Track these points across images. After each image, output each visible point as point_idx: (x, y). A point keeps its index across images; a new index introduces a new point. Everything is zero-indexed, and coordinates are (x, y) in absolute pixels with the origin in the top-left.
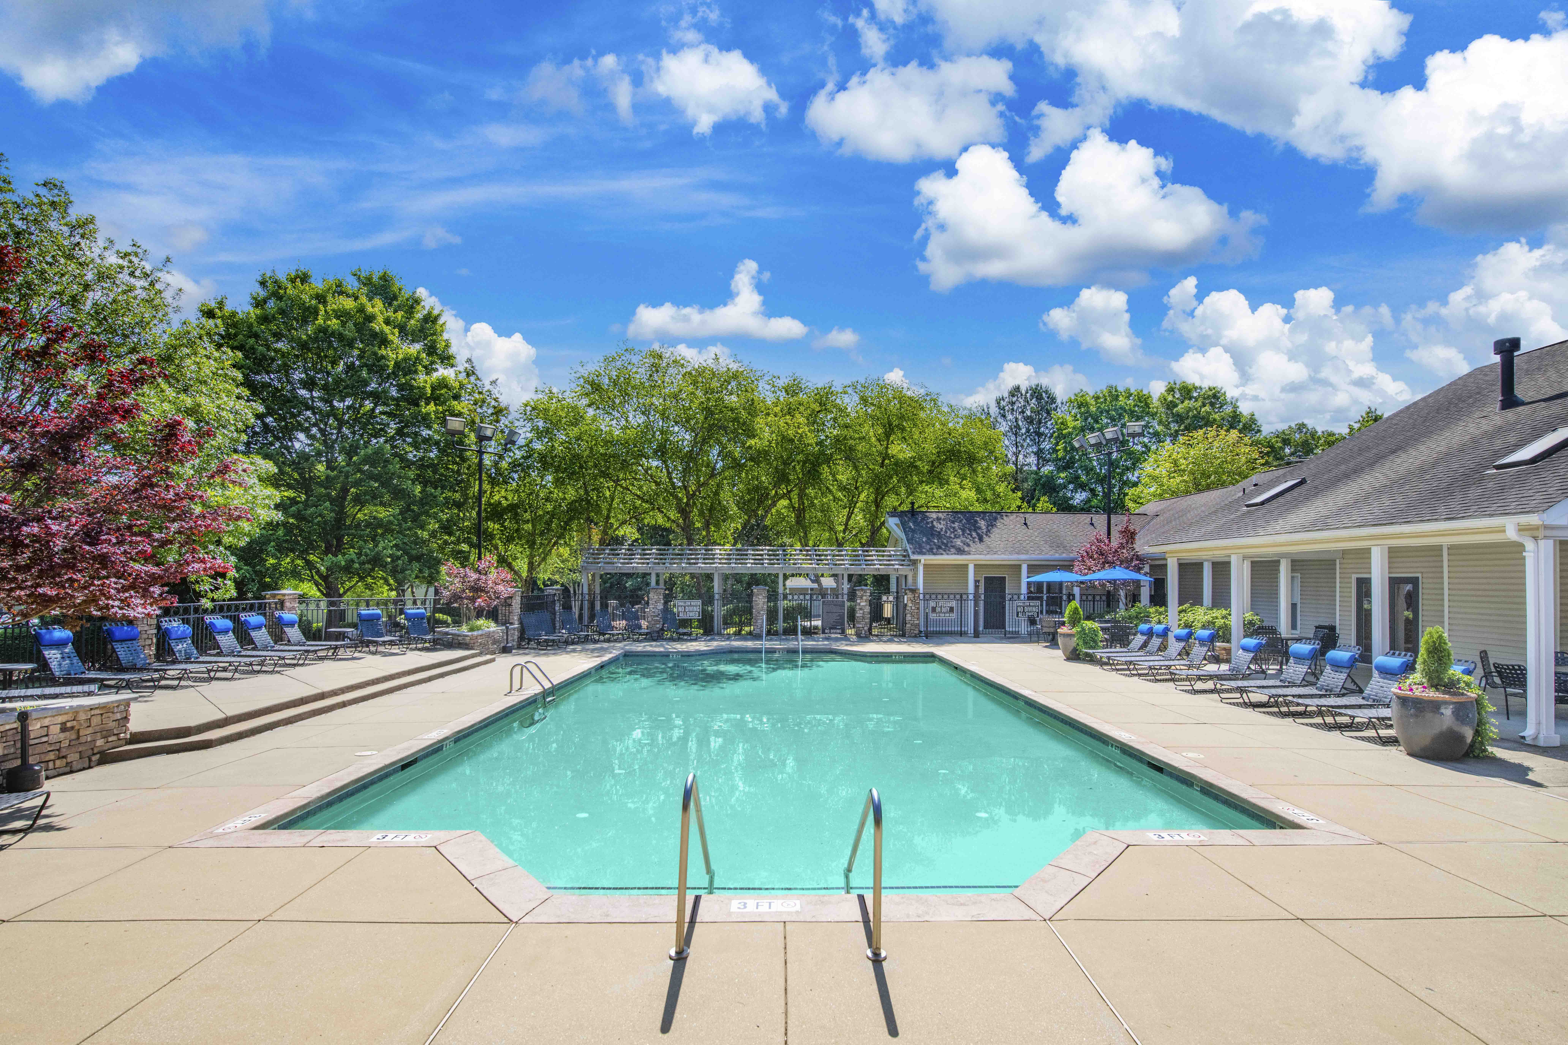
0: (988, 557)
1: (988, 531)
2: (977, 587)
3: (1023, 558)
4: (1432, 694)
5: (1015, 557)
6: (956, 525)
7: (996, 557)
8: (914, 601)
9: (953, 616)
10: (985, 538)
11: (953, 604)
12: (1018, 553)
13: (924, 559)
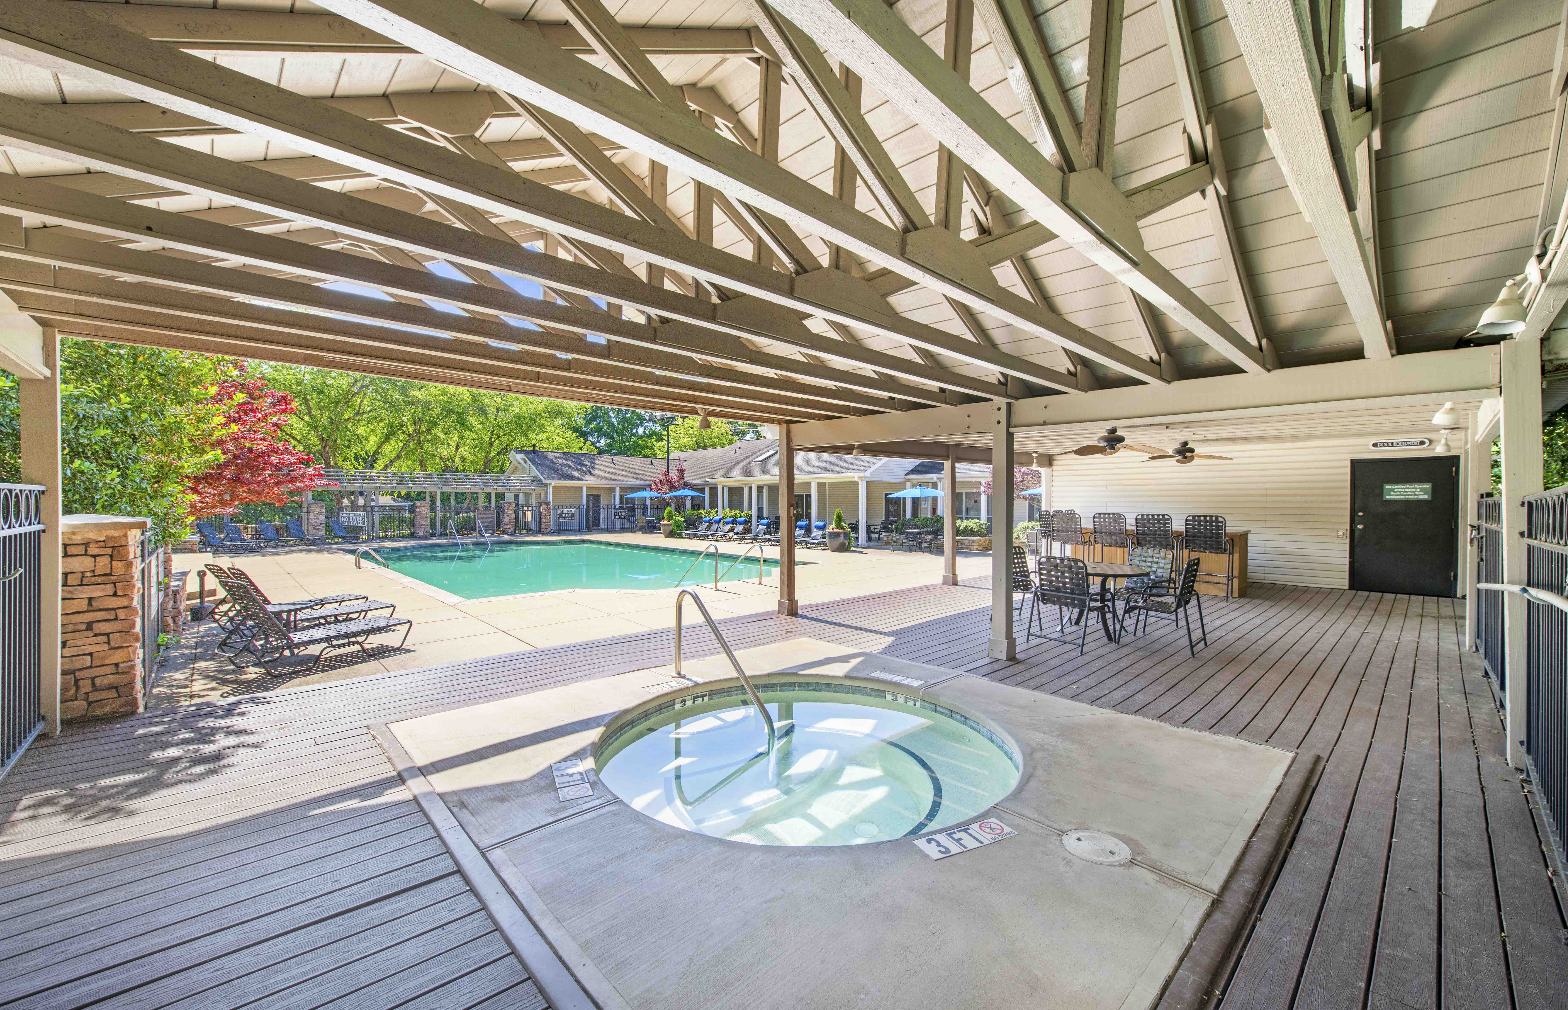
0: (597, 482)
1: (593, 467)
2: (588, 501)
3: (618, 484)
4: (838, 530)
5: (613, 482)
6: (570, 462)
7: (601, 482)
8: (547, 510)
9: (574, 519)
10: (593, 472)
11: (574, 511)
12: (615, 480)
13: (554, 483)
